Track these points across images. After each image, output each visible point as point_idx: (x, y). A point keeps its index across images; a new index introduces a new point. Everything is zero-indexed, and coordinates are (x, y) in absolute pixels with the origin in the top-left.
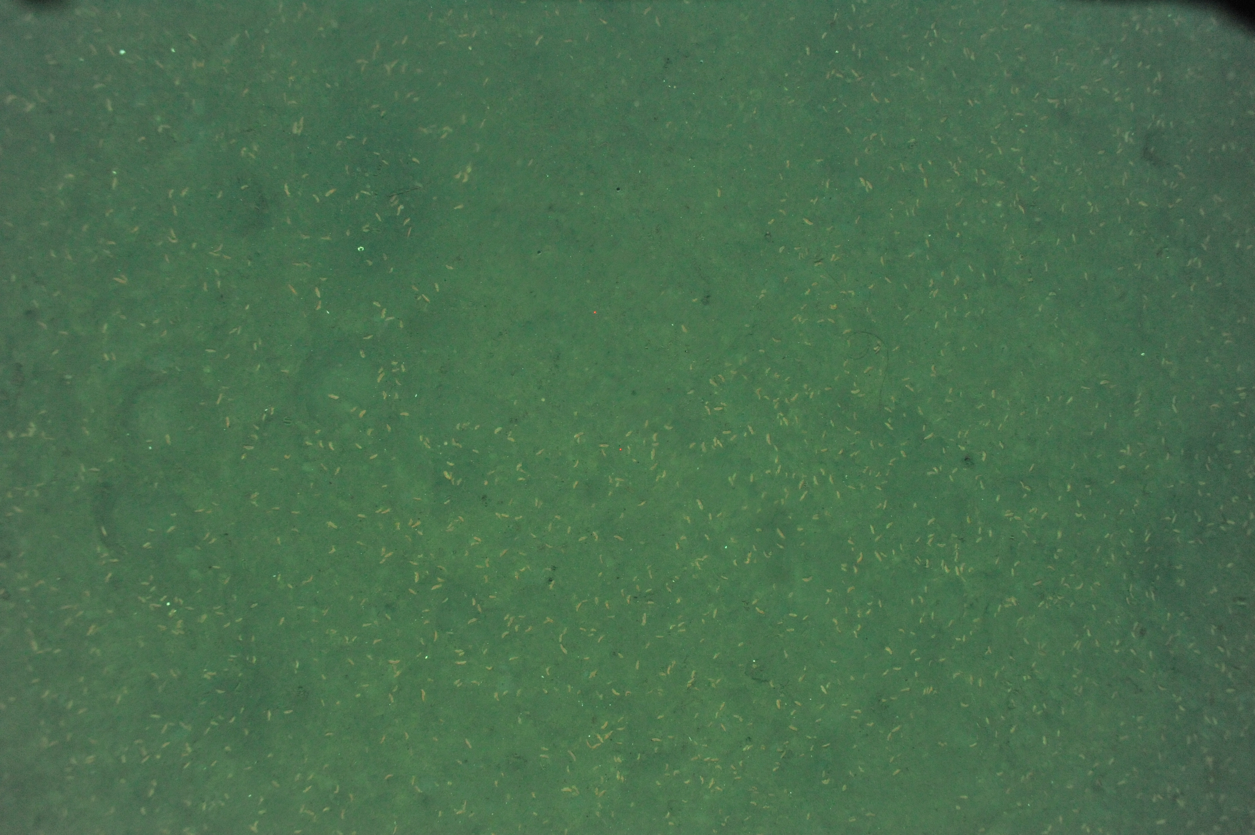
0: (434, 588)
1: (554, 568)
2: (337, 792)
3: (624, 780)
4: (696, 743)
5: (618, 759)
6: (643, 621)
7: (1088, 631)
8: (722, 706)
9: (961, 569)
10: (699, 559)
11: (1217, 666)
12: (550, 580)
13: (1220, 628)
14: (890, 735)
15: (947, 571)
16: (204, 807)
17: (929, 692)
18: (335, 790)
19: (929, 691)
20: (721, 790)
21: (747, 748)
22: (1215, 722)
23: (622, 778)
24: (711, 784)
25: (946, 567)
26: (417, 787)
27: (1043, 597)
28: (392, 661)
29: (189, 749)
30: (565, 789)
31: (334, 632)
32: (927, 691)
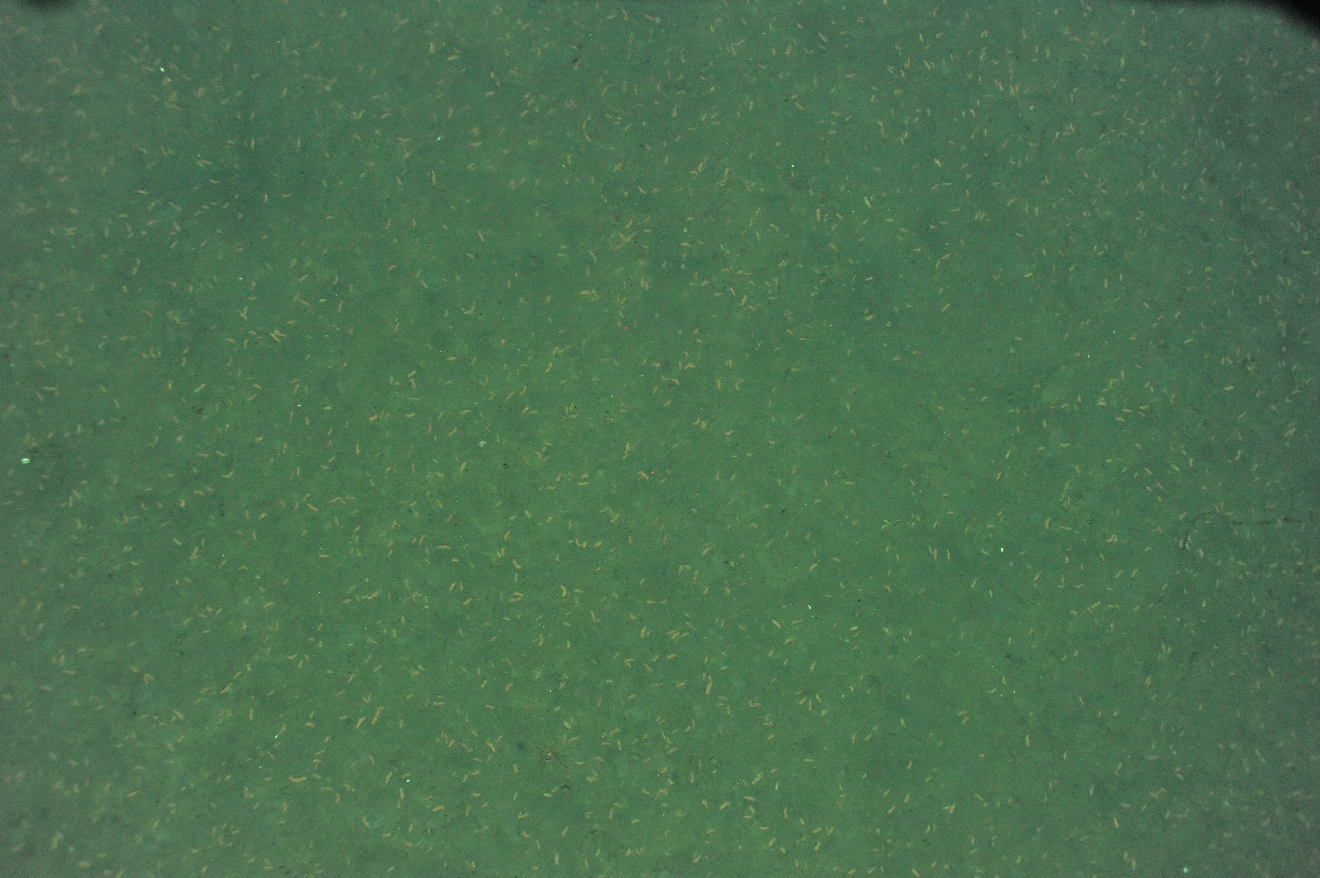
0: (450, 59)
1: (580, 47)
2: (334, 283)
3: (649, 288)
4: (728, 252)
5: (642, 263)
6: (674, 113)
7: (1153, 172)
8: (757, 212)
9: (1017, 88)
10: (735, 44)
11: (1292, 224)
12: (576, 61)
13: (1296, 185)
14: (939, 263)
15: (1001, 89)
16: (191, 290)
17: (982, 218)
18: (334, 280)
19: (981, 216)
20: (755, 310)
21: (783, 264)
22: (1289, 283)
23: (647, 286)
24: (744, 300)
25: (1000, 84)
26: (422, 281)
27: (1104, 129)
28: (400, 139)
29: (177, 228)
30: (584, 292)
31: (340, 106)
32: (980, 216)
